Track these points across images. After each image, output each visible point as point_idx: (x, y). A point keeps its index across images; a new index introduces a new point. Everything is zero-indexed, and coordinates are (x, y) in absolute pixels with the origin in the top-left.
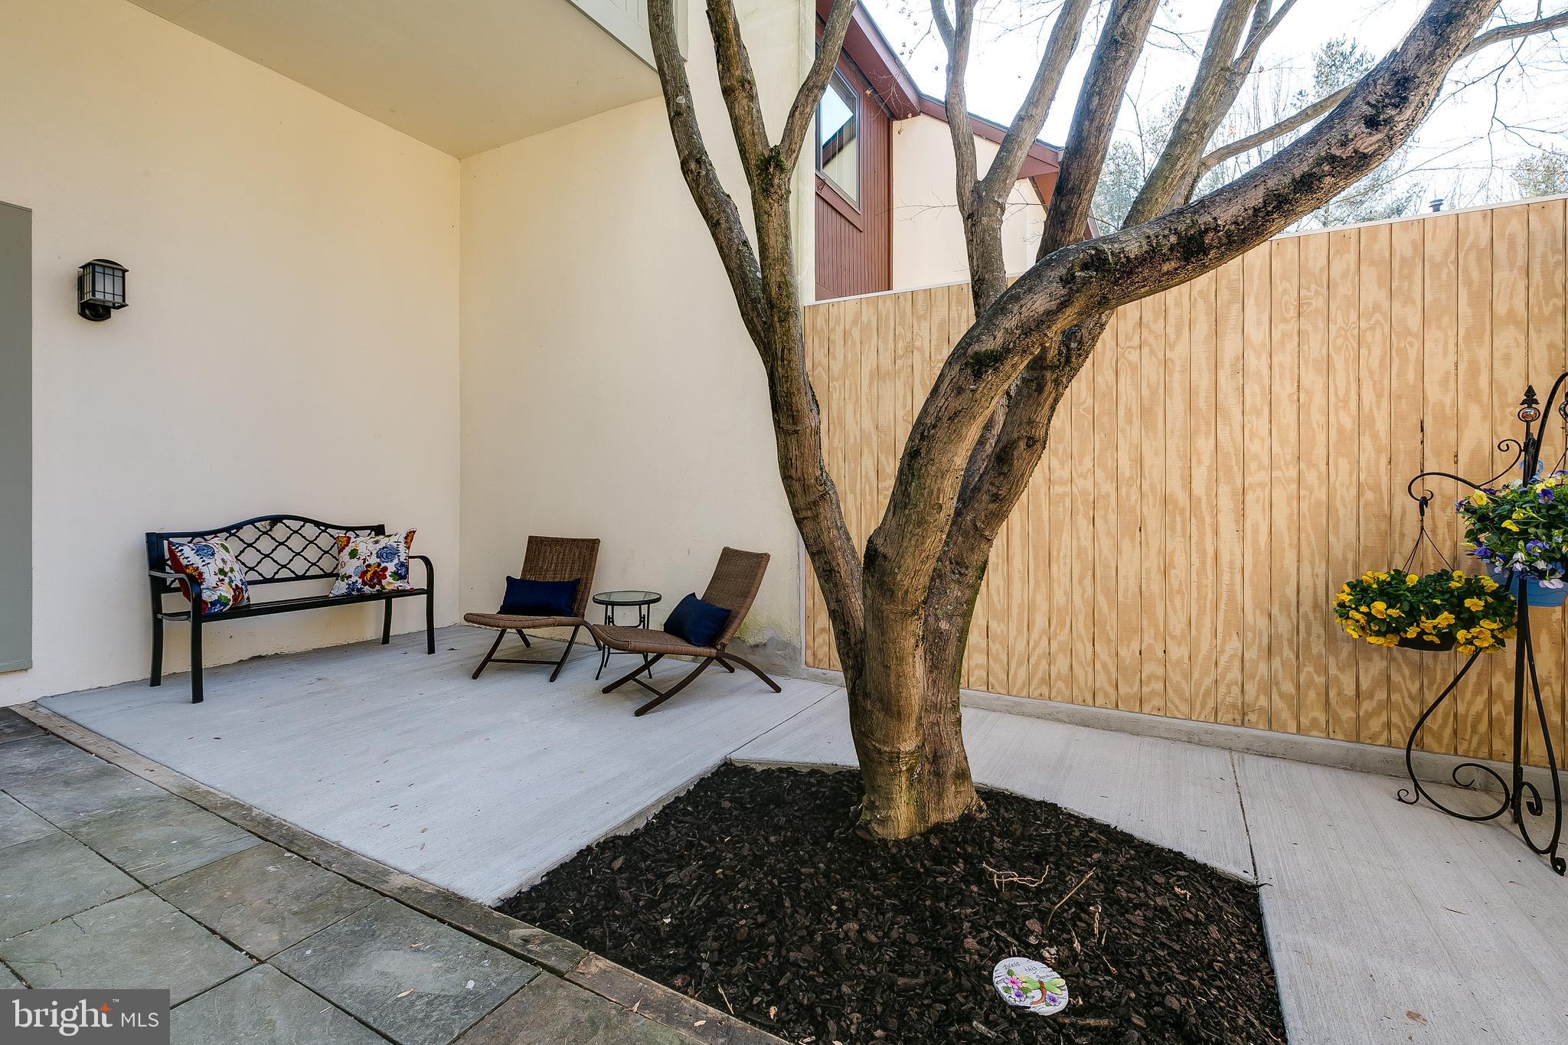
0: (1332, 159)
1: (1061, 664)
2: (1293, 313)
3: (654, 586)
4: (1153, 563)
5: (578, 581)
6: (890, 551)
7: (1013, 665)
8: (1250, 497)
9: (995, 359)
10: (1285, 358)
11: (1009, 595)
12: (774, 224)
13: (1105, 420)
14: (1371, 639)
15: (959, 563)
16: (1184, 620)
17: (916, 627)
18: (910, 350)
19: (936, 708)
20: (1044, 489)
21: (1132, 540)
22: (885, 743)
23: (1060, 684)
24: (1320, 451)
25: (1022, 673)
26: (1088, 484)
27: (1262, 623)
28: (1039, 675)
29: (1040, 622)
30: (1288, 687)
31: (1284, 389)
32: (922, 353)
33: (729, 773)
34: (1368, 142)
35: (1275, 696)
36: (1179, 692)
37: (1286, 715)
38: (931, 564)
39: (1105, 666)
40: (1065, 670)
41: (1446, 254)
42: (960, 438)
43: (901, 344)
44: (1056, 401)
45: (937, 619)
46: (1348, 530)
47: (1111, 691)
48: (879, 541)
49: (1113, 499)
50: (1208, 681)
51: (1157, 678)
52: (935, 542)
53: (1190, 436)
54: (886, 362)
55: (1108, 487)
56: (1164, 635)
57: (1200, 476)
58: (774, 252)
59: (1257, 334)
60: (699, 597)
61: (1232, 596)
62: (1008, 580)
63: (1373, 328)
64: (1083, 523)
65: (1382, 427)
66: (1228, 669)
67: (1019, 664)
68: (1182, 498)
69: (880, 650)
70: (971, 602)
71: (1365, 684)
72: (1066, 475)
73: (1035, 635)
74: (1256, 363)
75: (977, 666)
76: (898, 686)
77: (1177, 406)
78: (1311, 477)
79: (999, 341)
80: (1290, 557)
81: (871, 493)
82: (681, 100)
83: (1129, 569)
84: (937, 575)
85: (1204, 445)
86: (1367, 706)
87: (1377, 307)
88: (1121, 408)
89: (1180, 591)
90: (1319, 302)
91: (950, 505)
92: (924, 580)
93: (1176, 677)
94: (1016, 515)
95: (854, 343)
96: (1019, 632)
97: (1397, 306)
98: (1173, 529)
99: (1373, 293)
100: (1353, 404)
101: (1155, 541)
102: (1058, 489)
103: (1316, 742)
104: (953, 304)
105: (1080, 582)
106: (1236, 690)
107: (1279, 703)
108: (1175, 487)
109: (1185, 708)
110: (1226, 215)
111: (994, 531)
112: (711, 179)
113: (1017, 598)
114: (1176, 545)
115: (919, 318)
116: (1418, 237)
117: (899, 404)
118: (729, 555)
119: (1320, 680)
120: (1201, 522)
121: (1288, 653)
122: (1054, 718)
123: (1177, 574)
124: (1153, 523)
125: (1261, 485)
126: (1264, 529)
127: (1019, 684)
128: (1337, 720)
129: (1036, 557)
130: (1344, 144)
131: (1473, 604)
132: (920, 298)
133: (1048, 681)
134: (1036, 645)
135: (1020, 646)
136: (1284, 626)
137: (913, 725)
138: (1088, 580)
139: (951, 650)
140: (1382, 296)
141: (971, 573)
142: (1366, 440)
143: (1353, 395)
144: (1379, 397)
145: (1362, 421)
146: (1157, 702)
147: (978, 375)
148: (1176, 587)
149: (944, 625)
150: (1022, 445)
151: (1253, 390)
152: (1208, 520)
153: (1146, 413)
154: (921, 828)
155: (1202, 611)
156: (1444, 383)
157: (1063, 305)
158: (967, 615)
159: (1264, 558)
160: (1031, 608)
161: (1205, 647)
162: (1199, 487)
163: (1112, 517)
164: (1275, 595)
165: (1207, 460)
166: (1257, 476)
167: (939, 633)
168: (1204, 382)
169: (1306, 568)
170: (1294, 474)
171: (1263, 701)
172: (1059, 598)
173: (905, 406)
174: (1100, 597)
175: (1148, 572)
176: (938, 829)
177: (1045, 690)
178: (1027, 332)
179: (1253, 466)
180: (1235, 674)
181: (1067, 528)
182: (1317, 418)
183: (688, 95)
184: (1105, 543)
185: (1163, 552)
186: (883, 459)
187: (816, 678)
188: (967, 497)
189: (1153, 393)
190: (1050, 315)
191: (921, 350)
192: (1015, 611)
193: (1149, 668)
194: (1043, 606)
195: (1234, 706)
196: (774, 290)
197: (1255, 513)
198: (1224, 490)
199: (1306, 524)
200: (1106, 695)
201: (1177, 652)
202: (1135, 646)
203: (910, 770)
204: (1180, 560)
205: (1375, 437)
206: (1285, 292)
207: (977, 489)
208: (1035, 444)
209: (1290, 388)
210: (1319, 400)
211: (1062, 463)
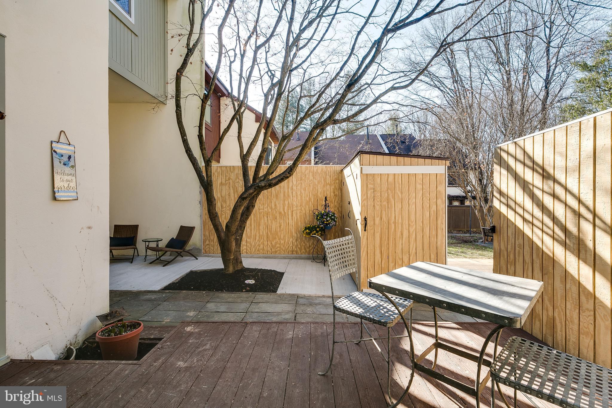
0: (285, 177)
1: (262, 246)
2: (300, 180)
3: (159, 237)
4: (278, 225)
5: (134, 237)
6: (230, 225)
7: (252, 248)
8: (294, 212)
9: (246, 198)
10: (299, 187)
11: (251, 233)
12: (209, 171)
13: (269, 197)
14: (307, 236)
15: (241, 227)
16: (283, 236)
17: (234, 237)
18: (229, 179)
19: (237, 251)
20: (258, 211)
21: (274, 221)
22: (228, 258)
23: (261, 251)
24: (304, 204)
25: (254, 249)
26: (266, 210)
27: (296, 235)
28: (257, 249)
29: (257, 238)
30: (299, 246)
31: (299, 193)
32: (232, 180)
33: (192, 272)
34: (288, 175)
35: (298, 248)
36: (282, 249)
37: (299, 251)
38: (236, 227)
39: (269, 246)
40: (262, 248)
41: (321, 172)
42: (241, 209)
43: (227, 177)
44: (256, 199)
45: (237, 237)
46: (308, 218)
47: (271, 251)
48: (228, 224)
49: (271, 213)
50: (287, 247)
51: (279, 247)
52: (237, 223)
53: (284, 201)
54: (224, 181)
55: (270, 210)
56: (280, 239)
57: (286, 208)
58: (209, 175)
59: (295, 183)
60: (175, 238)
61: (291, 230)
62: (251, 230)
63: (311, 183)
64: (265, 217)
65: (312, 200)
66: (290, 244)
67: (253, 247)
68: (283, 212)
69: (228, 241)
70: (243, 233)
71: (310, 244)
72: (262, 208)
73: (256, 241)
74: (294, 188)
75: (244, 249)
76: (230, 247)
77: (282, 195)
78: (303, 209)
79: (246, 195)
80: (300, 223)
81: (220, 211)
82: (185, 137)
83: (274, 227)
84: (237, 229)
85: (286, 203)
86: (311, 248)
87: (312, 180)
88: (272, 195)
89: (282, 230)
90: (304, 178)
91: (239, 217)
92: (235, 230)
93: (282, 247)
94: (252, 216)
95: (216, 176)
96: (253, 241)
97: (314, 180)
98: (281, 218)
99: (311, 178)
100: (309, 196)
101: (278, 221)
102: (261, 211)
103: (303, 255)
104: (239, 170)
105: (265, 230)
106: (291, 248)
107: (298, 249)
108: (282, 210)
109: (283, 252)
110: (274, 182)
111: (247, 221)
112: (192, 155)
113: (253, 234)
114: (282, 221)
115: (231, 172)
116: (317, 169)
117: (227, 191)
118: (182, 228)
119: (304, 244)
120: (286, 217)
121: (299, 240)
122: (260, 258)
123: (282, 227)
124: (278, 217)
125: (295, 210)
126: (296, 218)
127: (253, 252)
128: (306, 251)
129: (256, 225)
130: (286, 175)
131: (318, 229)
132: (232, 168)
133: (259, 250)
134: (257, 243)
135: (253, 244)
136: (299, 236)
137: (233, 254)
138: (266, 229)
139: (239, 242)
140: (312, 178)
141: (243, 228)
142: (310, 202)
143: (309, 194)
144: (312, 195)
145: (310, 199)
146: (279, 252)
147: (243, 200)
148: (282, 229)
149: (238, 237)
150: (251, 206)
151: (294, 193)
152: (287, 217)
153: (277, 196)
154: (234, 271)
155: (286, 234)
156: (320, 194)
157: (254, 192)
158: (242, 236)
159: (296, 223)
160: (256, 236)
161: (287, 240)
162: (286, 211)
163: (271, 216)
164: (298, 230)
165: (287, 206)
166: (295, 209)
167: (237, 239)
168: (286, 191)
169: (302, 224)
170: (300, 208)
171: (296, 250)
172: (261, 233)
173: (228, 192)
174: (269, 232)
175: (277, 227)
176: (237, 270)
177: (258, 252)
178: (250, 195)
179: (294, 206)
180: (291, 245)
181: (262, 219)
182: (303, 198)
183: (186, 137)
184: (269, 221)
185: (279, 223)
186: (223, 204)
187: (206, 256)
188: (242, 215)
189: (278, 192)
190: (253, 193)
191: (232, 179)
192: (252, 237)
193: (278, 245)
194: (258, 235)
195: (291, 251)
196: (209, 181)
197: (294, 215)
198: (290, 211)
199: (302, 217)
200: (270, 252)
201: (282, 242)
202: (275, 241)
203: (232, 262)
204: (282, 224)
205: (312, 202)
206: (299, 175)
207: (244, 214)
208: (253, 206)
209: (300, 193)
210: (304, 195)
211: (262, 205)
